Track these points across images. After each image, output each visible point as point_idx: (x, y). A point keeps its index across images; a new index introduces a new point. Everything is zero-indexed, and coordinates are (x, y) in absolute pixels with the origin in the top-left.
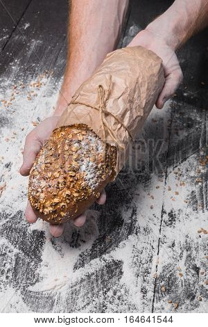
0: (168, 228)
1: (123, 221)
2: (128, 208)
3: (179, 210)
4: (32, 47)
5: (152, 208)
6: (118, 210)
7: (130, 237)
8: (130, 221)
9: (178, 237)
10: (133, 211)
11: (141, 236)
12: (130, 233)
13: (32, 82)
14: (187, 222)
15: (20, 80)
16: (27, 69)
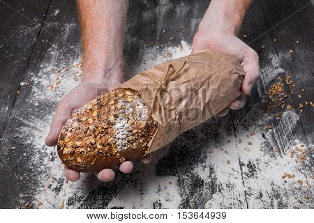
0: (250, 179)
1: (203, 180)
2: (204, 167)
3: (257, 160)
4: (67, 31)
5: (229, 163)
6: (194, 172)
7: (213, 195)
8: (210, 180)
9: (263, 186)
10: (211, 169)
11: (225, 193)
12: (213, 192)
13: (75, 64)
14: (268, 170)
15: (62, 63)
16: (67, 52)
